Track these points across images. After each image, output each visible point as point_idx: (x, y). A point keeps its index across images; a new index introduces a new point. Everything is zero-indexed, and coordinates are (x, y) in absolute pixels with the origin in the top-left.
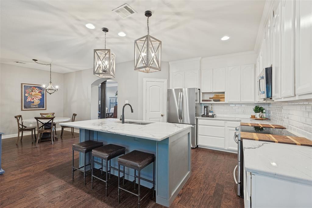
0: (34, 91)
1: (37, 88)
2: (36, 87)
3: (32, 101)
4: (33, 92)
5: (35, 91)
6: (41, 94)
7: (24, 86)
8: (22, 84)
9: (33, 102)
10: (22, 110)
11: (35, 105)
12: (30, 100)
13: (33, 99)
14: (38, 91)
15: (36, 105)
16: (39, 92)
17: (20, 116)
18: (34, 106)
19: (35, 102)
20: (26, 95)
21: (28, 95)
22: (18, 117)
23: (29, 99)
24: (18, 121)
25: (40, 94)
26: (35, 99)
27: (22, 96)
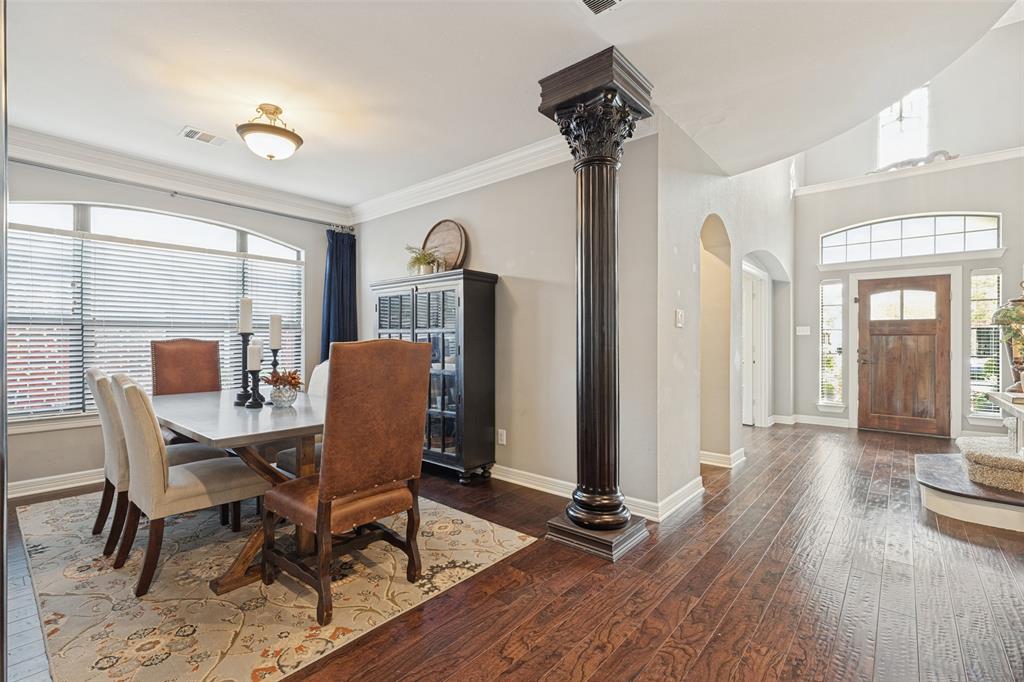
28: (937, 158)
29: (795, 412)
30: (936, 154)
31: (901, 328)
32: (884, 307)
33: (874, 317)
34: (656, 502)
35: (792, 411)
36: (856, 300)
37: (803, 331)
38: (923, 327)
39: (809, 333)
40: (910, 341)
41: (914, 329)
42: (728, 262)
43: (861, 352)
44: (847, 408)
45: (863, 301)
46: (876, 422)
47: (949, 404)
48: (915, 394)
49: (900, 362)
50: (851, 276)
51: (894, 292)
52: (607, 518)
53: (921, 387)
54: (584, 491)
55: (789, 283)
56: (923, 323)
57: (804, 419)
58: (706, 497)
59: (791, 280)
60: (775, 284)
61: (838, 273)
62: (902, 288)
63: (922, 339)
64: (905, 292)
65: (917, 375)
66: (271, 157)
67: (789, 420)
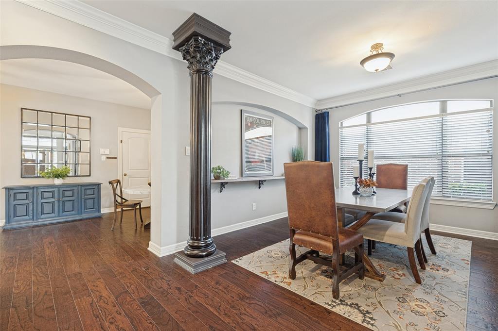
66: (377, 70)
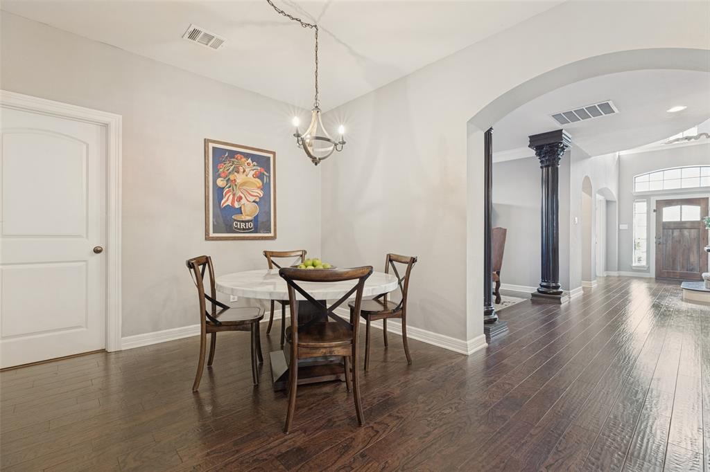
0: (241, 170)
1: (250, 161)
2: (247, 156)
3: (237, 205)
4: (238, 172)
5: (244, 171)
6: (261, 184)
7: (214, 149)
8: (206, 141)
9: (239, 211)
10: (208, 238)
11: (245, 222)
12: (229, 203)
13: (240, 198)
14: (253, 172)
15: (248, 221)
16: (256, 176)
17: (205, 261)
18: (243, 225)
19: (245, 212)
20: (220, 182)
21: (225, 182)
22: (200, 265)
23: (227, 201)
24: (199, 278)
25: (259, 182)
26: (243, 201)
27: (206, 187)
28: (702, 137)
29: (619, 270)
30: (701, 135)
31: (680, 226)
32: (671, 214)
33: (665, 219)
34: (569, 290)
35: (617, 269)
36: (654, 211)
37: (624, 227)
38: (694, 225)
39: (627, 228)
40: (686, 232)
41: (687, 225)
42: (591, 195)
43: (657, 237)
44: (649, 267)
45: (658, 211)
46: (666, 274)
47: (707, 264)
48: (688, 259)
49: (680, 243)
50: (652, 198)
51: (677, 207)
52: (555, 291)
53: (691, 256)
54: (545, 282)
55: (615, 202)
56: (693, 222)
57: (623, 273)
58: (584, 295)
59: (617, 200)
60: (608, 202)
61: (644, 196)
62: (681, 205)
63: (693, 231)
64: (683, 206)
65: (689, 249)
67: (615, 274)
